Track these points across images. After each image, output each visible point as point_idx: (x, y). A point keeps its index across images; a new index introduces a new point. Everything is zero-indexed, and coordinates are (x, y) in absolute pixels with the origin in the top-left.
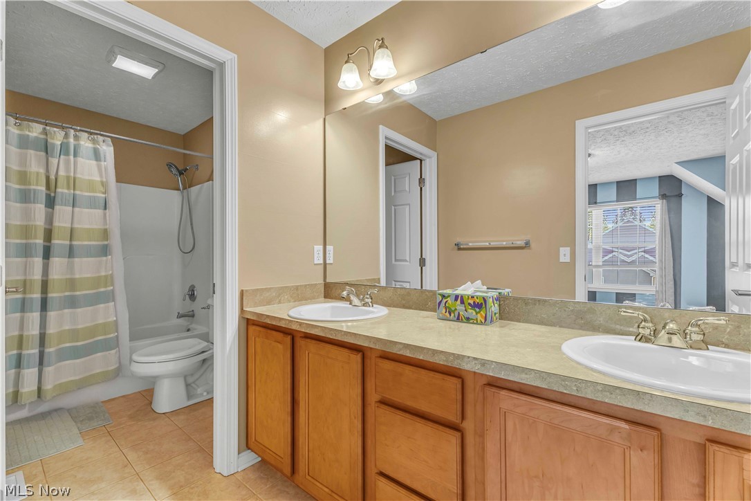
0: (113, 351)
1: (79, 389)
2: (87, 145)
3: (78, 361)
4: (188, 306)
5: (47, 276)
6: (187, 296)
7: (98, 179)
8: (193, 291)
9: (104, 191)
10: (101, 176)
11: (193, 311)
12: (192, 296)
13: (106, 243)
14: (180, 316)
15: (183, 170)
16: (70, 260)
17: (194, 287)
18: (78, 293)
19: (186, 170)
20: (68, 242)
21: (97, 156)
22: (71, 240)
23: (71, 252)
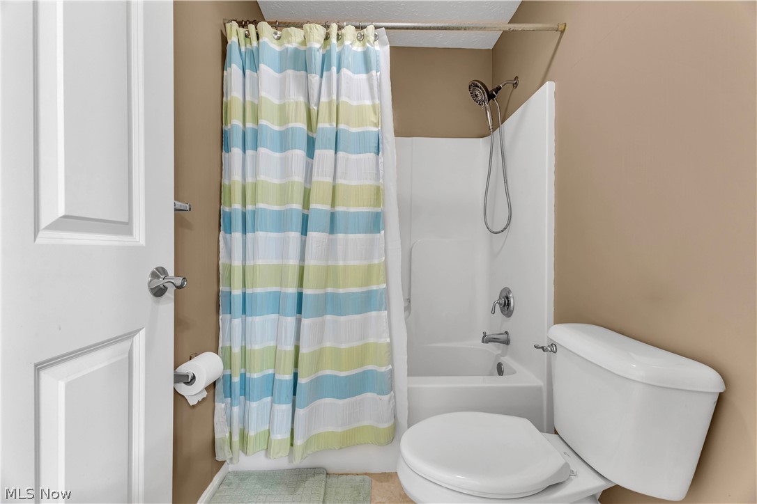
0: (386, 397)
1: (341, 448)
2: (355, 48)
3: (341, 402)
4: (499, 323)
5: (304, 261)
6: (497, 306)
7: (368, 102)
8: (507, 298)
9: (376, 121)
10: (373, 98)
11: (506, 333)
12: (506, 305)
13: (379, 210)
14: (486, 339)
15: (493, 90)
16: (332, 236)
17: (509, 292)
18: (341, 291)
19: (498, 89)
20: (328, 207)
21: (367, 64)
22: (333, 205)
23: (333, 225)
